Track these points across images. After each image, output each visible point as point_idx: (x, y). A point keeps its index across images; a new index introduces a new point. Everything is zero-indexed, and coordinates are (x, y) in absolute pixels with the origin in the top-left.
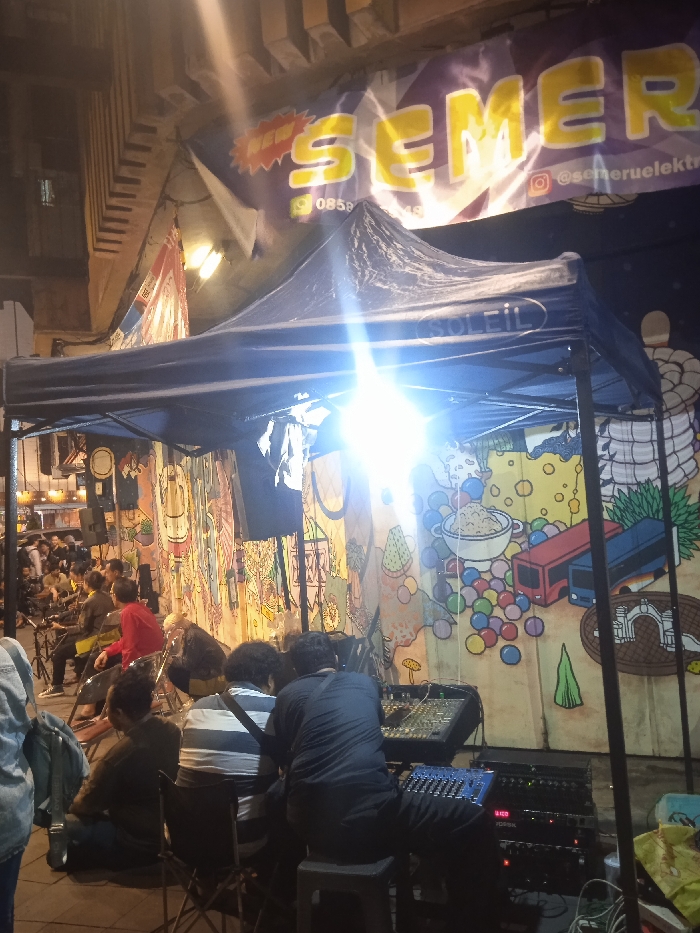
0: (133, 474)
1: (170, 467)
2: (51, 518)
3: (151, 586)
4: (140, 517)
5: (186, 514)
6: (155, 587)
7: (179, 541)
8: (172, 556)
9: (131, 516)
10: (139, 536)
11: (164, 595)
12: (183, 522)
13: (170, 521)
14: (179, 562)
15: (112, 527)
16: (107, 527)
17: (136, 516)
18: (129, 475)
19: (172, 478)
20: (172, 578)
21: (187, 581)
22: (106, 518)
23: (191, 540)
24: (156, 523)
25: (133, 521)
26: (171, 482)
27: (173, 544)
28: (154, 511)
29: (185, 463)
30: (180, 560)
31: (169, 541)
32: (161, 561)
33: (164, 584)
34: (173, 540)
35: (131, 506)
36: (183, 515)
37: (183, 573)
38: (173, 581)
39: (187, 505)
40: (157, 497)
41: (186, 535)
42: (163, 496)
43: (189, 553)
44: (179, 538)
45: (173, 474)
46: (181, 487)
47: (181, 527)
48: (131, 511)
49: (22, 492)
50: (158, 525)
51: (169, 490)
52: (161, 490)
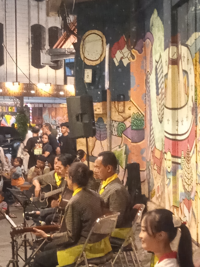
0: (125, 62)
1: (172, 49)
2: (39, 111)
4: (131, 110)
5: (191, 104)
7: (179, 138)
8: (168, 156)
9: (121, 108)
10: (129, 132)
11: (154, 199)
13: (168, 113)
14: (178, 163)
15: (101, 119)
16: (96, 119)
17: (127, 108)
18: (121, 62)
19: (174, 62)
20: (167, 182)
21: (186, 187)
22: (94, 108)
23: (196, 137)
24: (148, 117)
25: (123, 115)
26: (172, 68)
27: (171, 141)
28: (147, 102)
29: (193, 41)
30: (179, 161)
31: (166, 137)
32: (152, 160)
33: (155, 187)
34: (171, 137)
35: (122, 97)
36: (186, 106)
37: (182, 177)
38: (168, 185)
39: (192, 93)
40: (151, 88)
41: (188, 130)
42: (159, 86)
43: (191, 154)
44: (178, 135)
45: (175, 57)
46: (185, 72)
47: (182, 121)
48: (122, 103)
49: (13, 82)
50: (151, 120)
51: (170, 76)
52: (157, 79)
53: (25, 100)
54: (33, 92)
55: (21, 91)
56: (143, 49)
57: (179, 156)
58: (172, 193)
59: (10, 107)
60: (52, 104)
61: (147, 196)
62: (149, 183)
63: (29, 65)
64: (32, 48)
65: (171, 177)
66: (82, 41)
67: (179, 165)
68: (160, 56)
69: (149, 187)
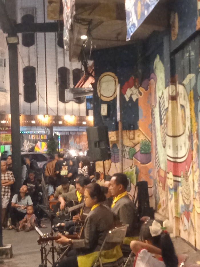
0: (134, 98)
1: (171, 88)
3: (148, 202)
4: (140, 137)
5: (187, 132)
6: (152, 203)
7: (179, 160)
8: (170, 175)
9: (132, 136)
10: (139, 155)
11: (160, 211)
12: (183, 141)
13: (170, 140)
14: (178, 182)
15: (115, 145)
16: (111, 145)
17: (136, 136)
18: (131, 98)
19: (173, 98)
20: (170, 197)
21: (186, 201)
22: (110, 136)
23: (192, 159)
24: (154, 143)
25: (133, 141)
26: (172, 102)
27: (172, 163)
28: (153, 131)
29: (188, 81)
30: (179, 179)
31: (168, 160)
32: (158, 179)
33: (161, 201)
34: (172, 160)
35: (132, 126)
36: (184, 135)
37: (182, 192)
38: (171, 199)
39: (188, 124)
40: (156, 119)
41: (186, 154)
42: (162, 117)
43: (189, 173)
44: (178, 158)
45: (174, 94)
46: (182, 106)
47: (181, 147)
48: (132, 132)
49: (44, 115)
50: (156, 145)
51: (170, 109)
52: (160, 112)
53: (55, 129)
54: (60, 123)
55: (50, 122)
56: (149, 87)
57: (179, 175)
58: (174, 206)
59: (42, 135)
60: (76, 132)
61: (154, 208)
62: (156, 198)
63: (57, 100)
64: (59, 86)
65: (173, 193)
66: (99, 82)
67: (179, 183)
68: (163, 93)
69: (156, 200)
